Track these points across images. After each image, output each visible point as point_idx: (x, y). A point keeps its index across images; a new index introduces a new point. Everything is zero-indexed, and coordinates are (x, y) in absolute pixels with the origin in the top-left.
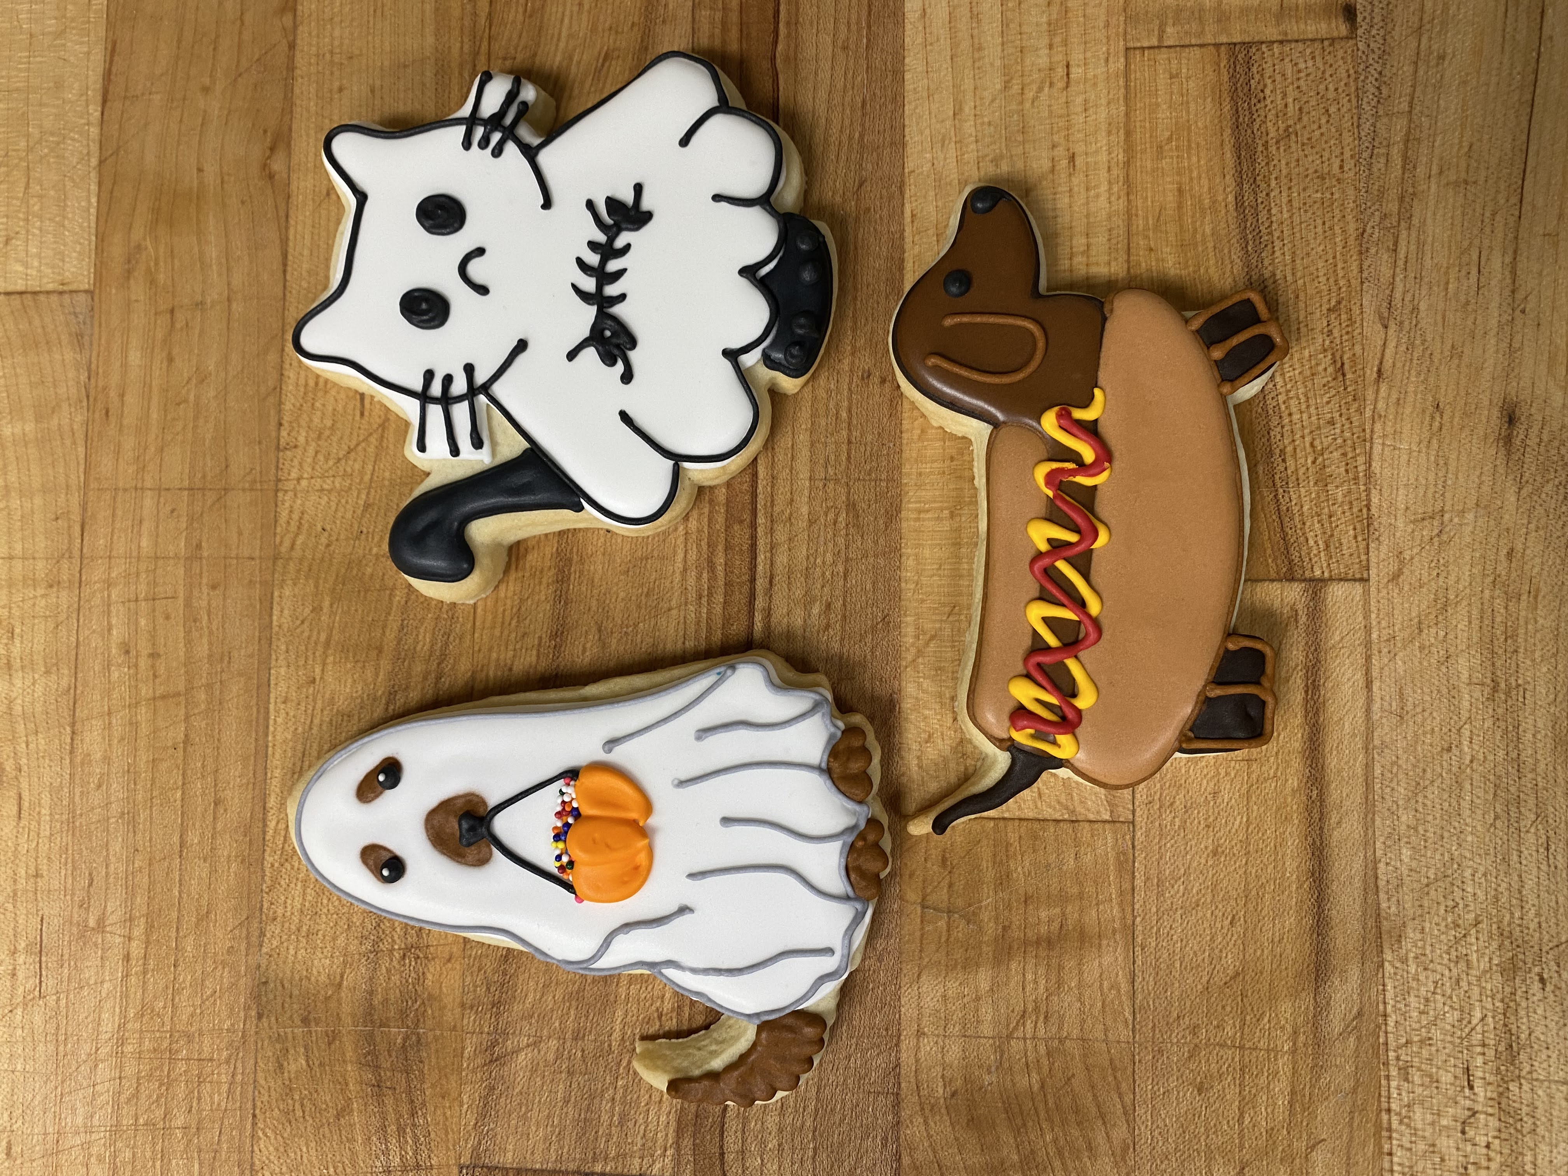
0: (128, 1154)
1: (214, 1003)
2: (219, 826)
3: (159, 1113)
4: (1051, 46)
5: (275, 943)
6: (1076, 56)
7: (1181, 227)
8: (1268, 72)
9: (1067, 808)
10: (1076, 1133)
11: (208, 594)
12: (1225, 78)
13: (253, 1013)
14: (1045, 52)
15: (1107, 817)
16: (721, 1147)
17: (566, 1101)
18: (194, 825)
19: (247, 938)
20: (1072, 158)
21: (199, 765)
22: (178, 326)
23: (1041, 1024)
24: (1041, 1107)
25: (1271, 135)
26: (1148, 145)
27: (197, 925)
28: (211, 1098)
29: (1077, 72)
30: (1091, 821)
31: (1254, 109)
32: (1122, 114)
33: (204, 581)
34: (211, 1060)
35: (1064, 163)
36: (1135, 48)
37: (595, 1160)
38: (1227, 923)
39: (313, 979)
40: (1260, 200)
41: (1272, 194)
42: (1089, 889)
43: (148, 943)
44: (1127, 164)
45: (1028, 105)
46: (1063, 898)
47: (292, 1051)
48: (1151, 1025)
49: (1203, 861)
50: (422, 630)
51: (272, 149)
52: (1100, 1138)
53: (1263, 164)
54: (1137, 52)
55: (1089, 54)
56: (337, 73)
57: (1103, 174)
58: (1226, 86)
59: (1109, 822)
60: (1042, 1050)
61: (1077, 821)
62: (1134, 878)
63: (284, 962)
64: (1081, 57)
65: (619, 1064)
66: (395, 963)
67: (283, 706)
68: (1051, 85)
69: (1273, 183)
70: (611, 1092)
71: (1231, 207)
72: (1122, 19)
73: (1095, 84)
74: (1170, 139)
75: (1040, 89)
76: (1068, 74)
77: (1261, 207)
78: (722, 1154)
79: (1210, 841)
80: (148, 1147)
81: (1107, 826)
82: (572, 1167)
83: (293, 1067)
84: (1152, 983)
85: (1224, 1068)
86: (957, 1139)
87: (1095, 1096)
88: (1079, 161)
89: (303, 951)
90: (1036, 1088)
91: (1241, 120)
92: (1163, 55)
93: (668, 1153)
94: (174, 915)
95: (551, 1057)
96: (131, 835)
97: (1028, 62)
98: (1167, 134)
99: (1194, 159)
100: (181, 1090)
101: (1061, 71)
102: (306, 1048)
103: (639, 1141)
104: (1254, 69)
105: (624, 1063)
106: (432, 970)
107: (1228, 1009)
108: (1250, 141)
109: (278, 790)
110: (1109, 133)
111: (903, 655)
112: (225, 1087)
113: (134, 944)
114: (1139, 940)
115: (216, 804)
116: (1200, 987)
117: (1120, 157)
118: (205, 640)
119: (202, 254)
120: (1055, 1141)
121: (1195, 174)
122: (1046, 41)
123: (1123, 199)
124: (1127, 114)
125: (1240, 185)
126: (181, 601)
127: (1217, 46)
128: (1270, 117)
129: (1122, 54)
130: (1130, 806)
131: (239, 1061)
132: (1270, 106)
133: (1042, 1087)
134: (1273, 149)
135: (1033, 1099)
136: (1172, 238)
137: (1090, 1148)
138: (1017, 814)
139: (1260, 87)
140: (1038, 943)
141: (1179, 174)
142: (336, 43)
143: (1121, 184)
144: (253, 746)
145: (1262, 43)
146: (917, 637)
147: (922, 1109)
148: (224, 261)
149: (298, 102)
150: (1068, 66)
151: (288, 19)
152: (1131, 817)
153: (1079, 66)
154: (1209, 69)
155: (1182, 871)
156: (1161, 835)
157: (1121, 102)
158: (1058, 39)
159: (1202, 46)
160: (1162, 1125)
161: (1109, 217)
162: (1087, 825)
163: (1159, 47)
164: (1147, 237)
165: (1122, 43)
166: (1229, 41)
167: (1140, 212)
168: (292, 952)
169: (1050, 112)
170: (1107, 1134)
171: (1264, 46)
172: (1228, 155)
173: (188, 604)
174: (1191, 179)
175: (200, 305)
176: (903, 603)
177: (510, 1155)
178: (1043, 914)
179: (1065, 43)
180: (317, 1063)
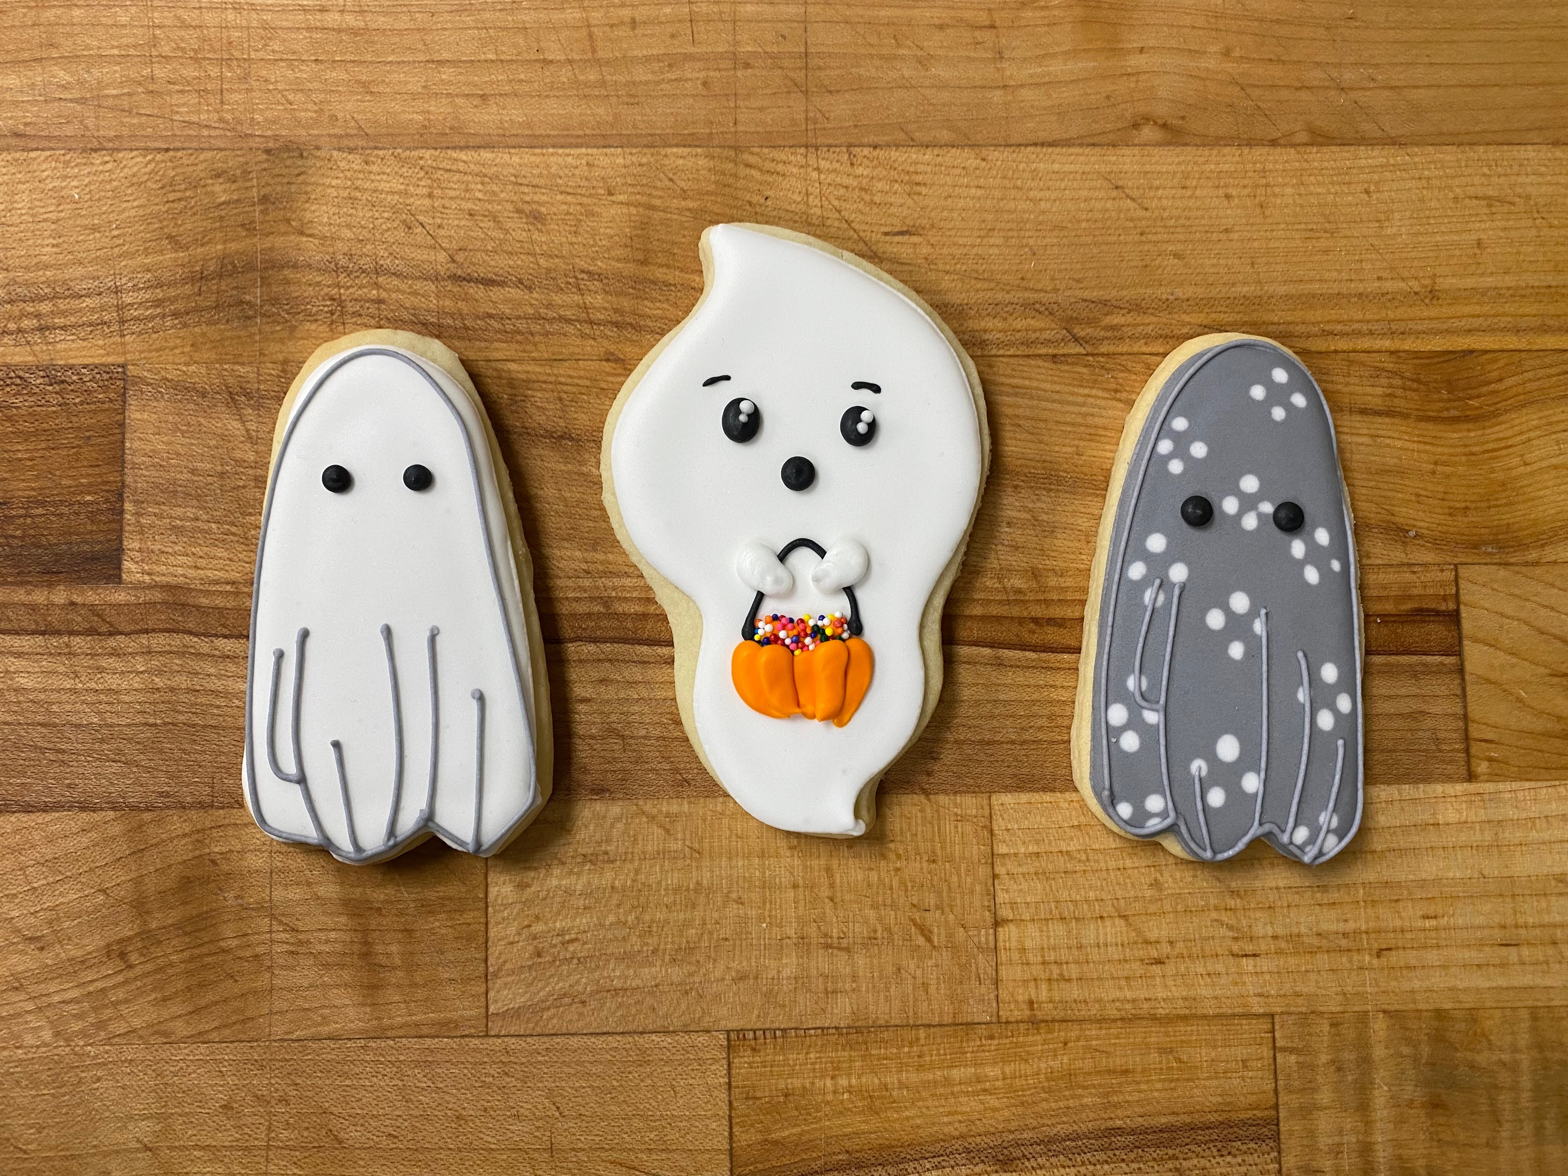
0: (124, 20)
1: (279, 103)
2: (460, 101)
3: (166, 50)
4: (1275, 937)
5: (342, 164)
6: (1264, 964)
7: (1090, 1074)
8: (1249, 1159)
9: (499, 970)
10: (180, 985)
11: (698, 79)
12: (1244, 1115)
13: (271, 145)
14: (1270, 931)
15: (492, 1009)
16: (154, 631)
17: (193, 471)
18: (460, 74)
19: (347, 135)
20: (1159, 962)
21: (522, 76)
22: (977, 34)
23: (286, 947)
24: (204, 950)
25: (1184, 1163)
26: (1172, 1038)
27: (358, 82)
28: (184, 105)
29: (1248, 964)
30: (487, 994)
31: (1211, 1145)
32: (1205, 1011)
33: (711, 74)
34: (222, 102)
35: (1155, 954)
36: (1273, 1023)
37: (136, 502)
38: (390, 1130)
39: (307, 205)
40: (1117, 1152)
41: (1123, 1165)
42: (420, 994)
43: (339, 31)
44: (1154, 1018)
45: (1214, 915)
46: (410, 968)
47: (234, 187)
48: (287, 1057)
49: (450, 1106)
50: (665, 306)
51: (1164, 126)
52: (176, 1009)
53: (1155, 1155)
54: (1270, 1026)
55: (1267, 977)
56: (1246, 192)
57: (1143, 994)
58: (1234, 1116)
59: (487, 1012)
60: (260, 950)
61: (487, 981)
62: (433, 1037)
63: (323, 175)
64: (1265, 969)
65: (232, 524)
66: (326, 290)
67: (584, 162)
68: (1235, 939)
69: (1135, 1166)
70: (205, 517)
71: (1110, 1124)
72: (1304, 1010)
73: (1236, 984)
74: (1180, 1061)
75: (1230, 928)
76: (1246, 955)
77: (1110, 1153)
78: (146, 631)
79: (472, 1112)
80: (131, 40)
81: (483, 1010)
82: (129, 480)
83: (218, 188)
84: (329, 1057)
85: (247, 1130)
86: (170, 866)
87: (216, 1003)
88: (1156, 969)
89: (335, 194)
90: (223, 944)
91: (1200, 1132)
92: (1266, 1052)
93: (147, 577)
94: (368, 57)
95: (238, 454)
96: (448, 8)
97: (1258, 914)
98: (1185, 1058)
99: (1159, 1086)
100: (190, 72)
101: (1249, 948)
102: (238, 201)
103: (157, 547)
104: (1252, 1145)
105: (234, 529)
106: (321, 329)
107: (306, 1134)
108: (1178, 1141)
109: (498, 161)
110: (1185, 999)
111: (649, 802)
112: (195, 118)
113: (337, 16)
114: (372, 1044)
115: (482, 96)
116: (327, 1105)
117: (1161, 1011)
118: (650, 77)
119: (1054, 56)
120: (171, 965)
121: (1143, 1087)
122: (1280, 931)
123: (1117, 1014)
124: (1205, 1017)
125: (1133, 1132)
126: (691, 50)
127: (1276, 1107)
128: (1203, 1162)
129: (1268, 1010)
130: (503, 1033)
131: (222, 132)
132: (1213, 1161)
133: (224, 951)
134: (1170, 1165)
135: (211, 942)
136: (1079, 1064)
137: (164, 1000)
138: (492, 921)
139: (1233, 1151)
140: (366, 943)
141: (1144, 1070)
142: (1277, 190)
143: (1133, 1011)
144: (543, 132)
145: (1279, 1153)
146: (668, 815)
147: (198, 831)
148: (1047, 79)
149: (1215, 152)
150: (1254, 955)
151: (1302, 137)
152: (492, 1033)
153: (1255, 966)
154: (1252, 1099)
155: (441, 1085)
156: (476, 1064)
157: (1218, 1010)
158: (1283, 945)
159: (1276, 1091)
160: (190, 1070)
161: (1099, 1001)
162: (483, 990)
163: (1274, 1047)
164: (1078, 1039)
165: (1279, 1010)
166: (1281, 1119)
167: (1104, 1032)
168: (334, 182)
169: (1208, 938)
170: (180, 1016)
171: (1276, 1154)
172: (1163, 1120)
173: (688, 57)
174: (1138, 1083)
175: (1000, 56)
176: (702, 800)
177: (138, 415)
178: (394, 948)
179: (1279, 952)
180: (223, 213)
